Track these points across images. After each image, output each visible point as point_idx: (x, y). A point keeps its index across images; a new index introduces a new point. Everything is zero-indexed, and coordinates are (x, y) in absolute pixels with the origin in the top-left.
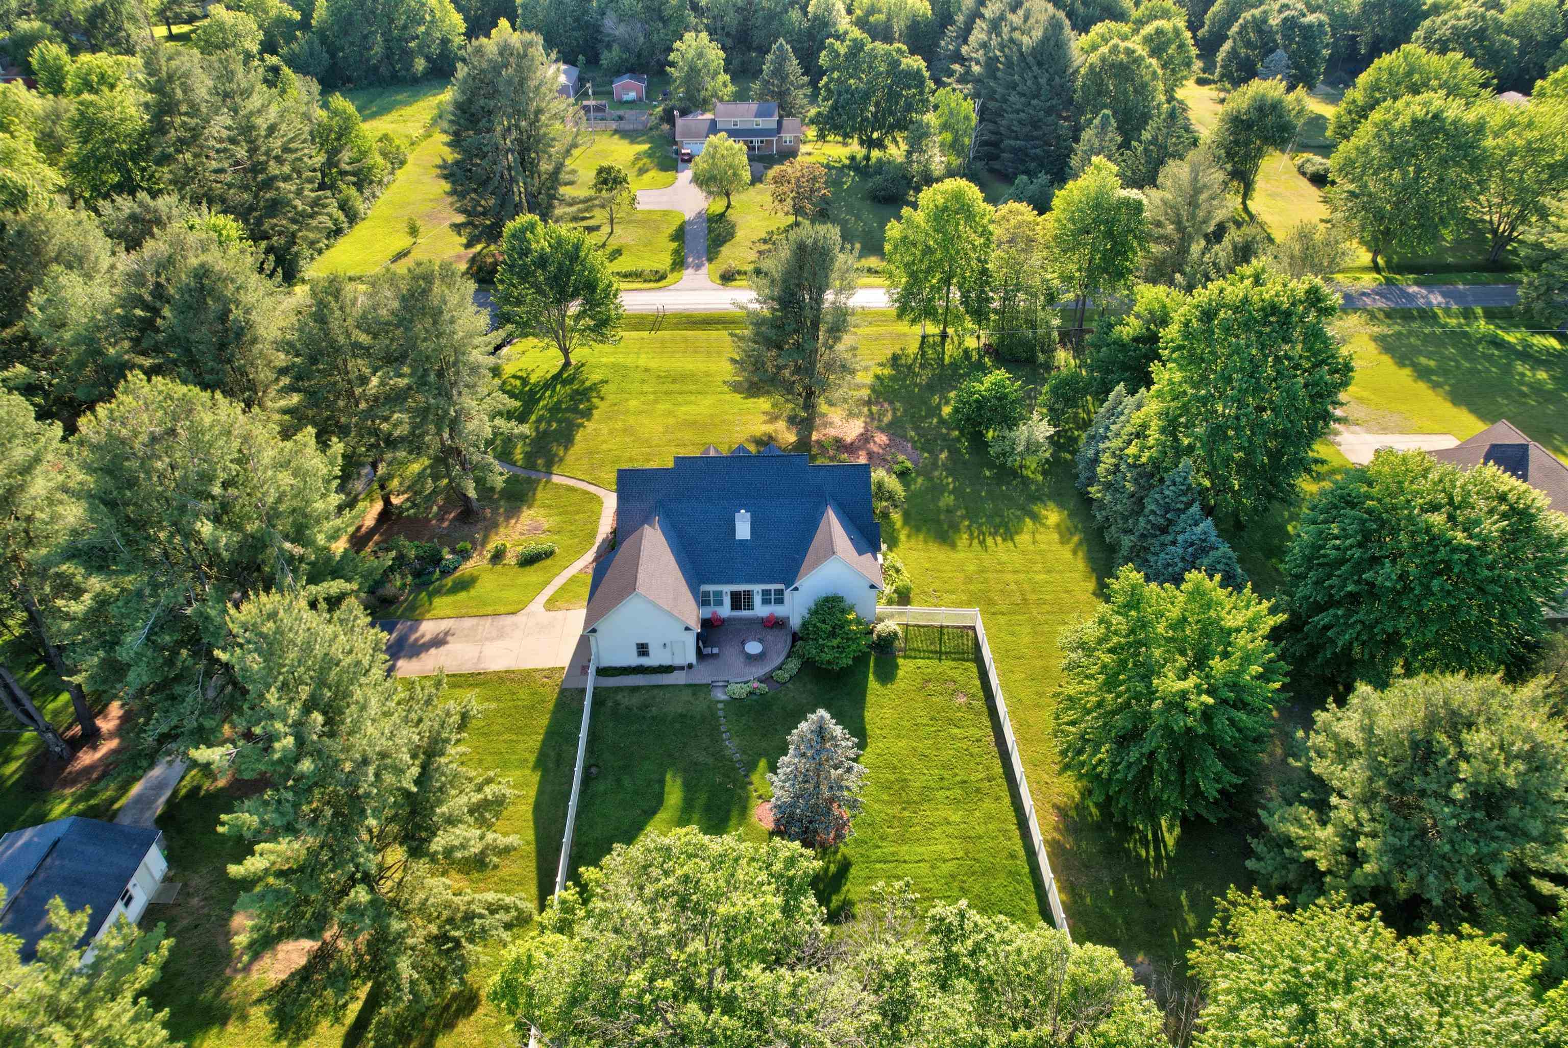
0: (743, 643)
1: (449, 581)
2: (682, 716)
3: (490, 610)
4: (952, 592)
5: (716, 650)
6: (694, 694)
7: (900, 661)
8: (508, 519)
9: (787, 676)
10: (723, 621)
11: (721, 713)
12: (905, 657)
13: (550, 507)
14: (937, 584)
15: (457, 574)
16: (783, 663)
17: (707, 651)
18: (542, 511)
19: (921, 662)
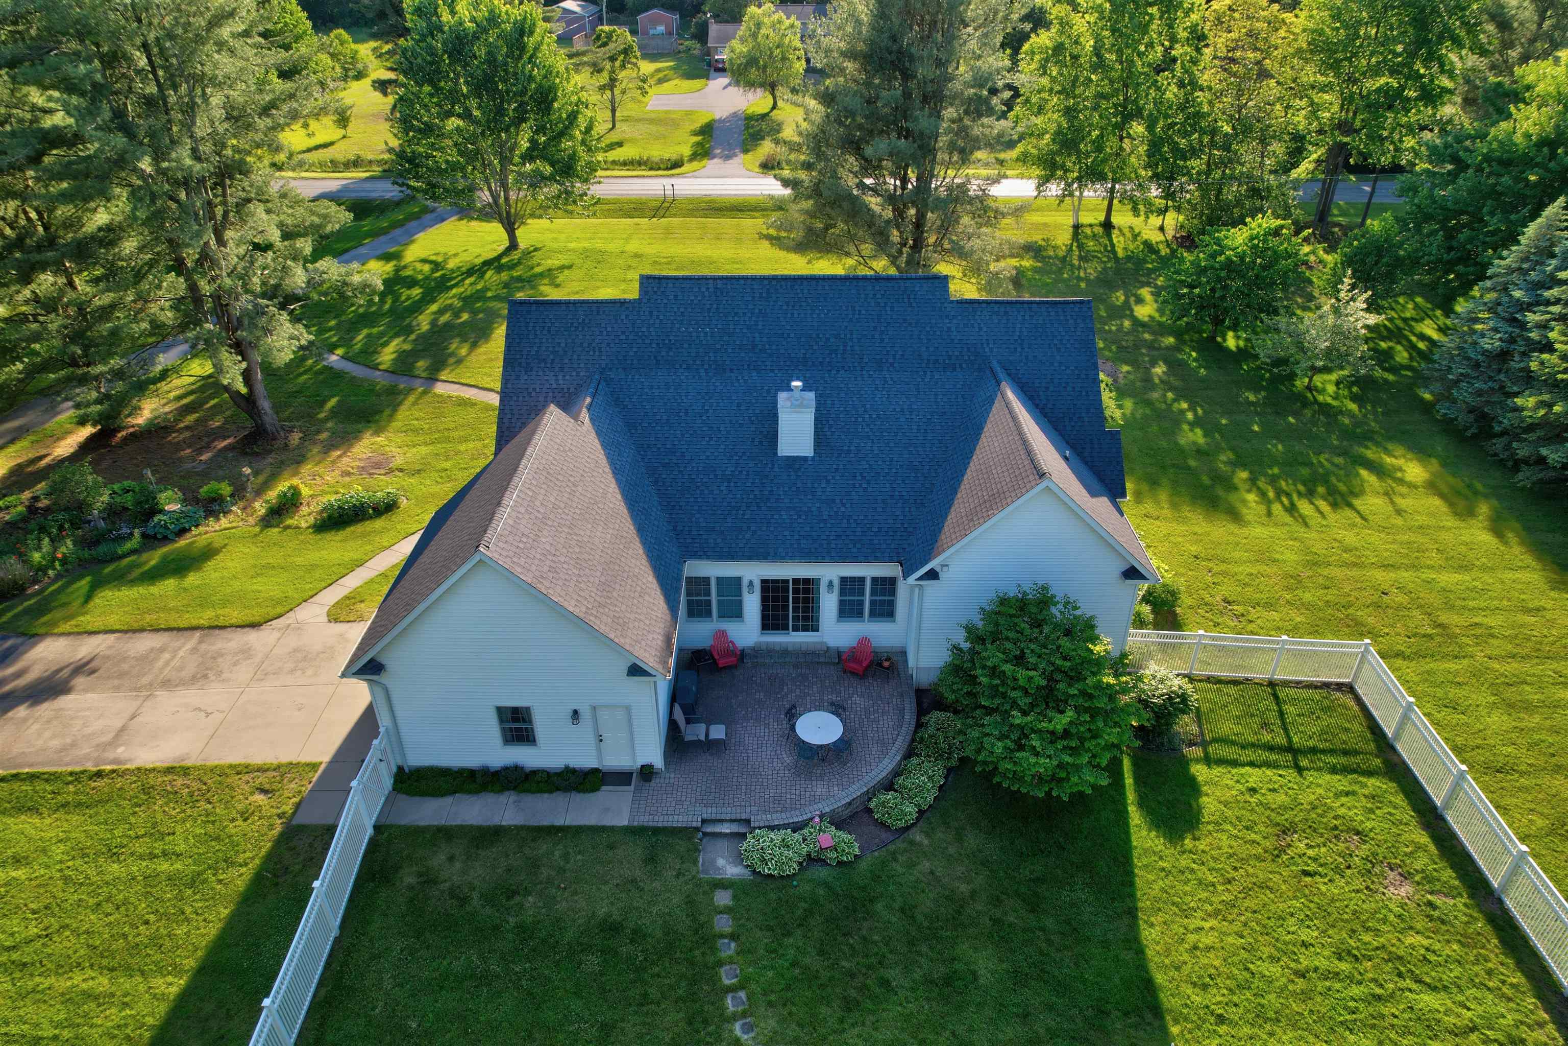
0: (792, 715)
1: (154, 558)
2: (612, 928)
3: (205, 617)
4: (1269, 605)
5: (718, 732)
6: (650, 859)
7: (1200, 771)
8: (328, 447)
9: (911, 809)
10: (741, 656)
11: (724, 924)
12: (1208, 761)
13: (416, 431)
14: (1227, 589)
15: (182, 543)
16: (897, 773)
17: (696, 732)
18: (399, 439)
19: (1254, 776)
